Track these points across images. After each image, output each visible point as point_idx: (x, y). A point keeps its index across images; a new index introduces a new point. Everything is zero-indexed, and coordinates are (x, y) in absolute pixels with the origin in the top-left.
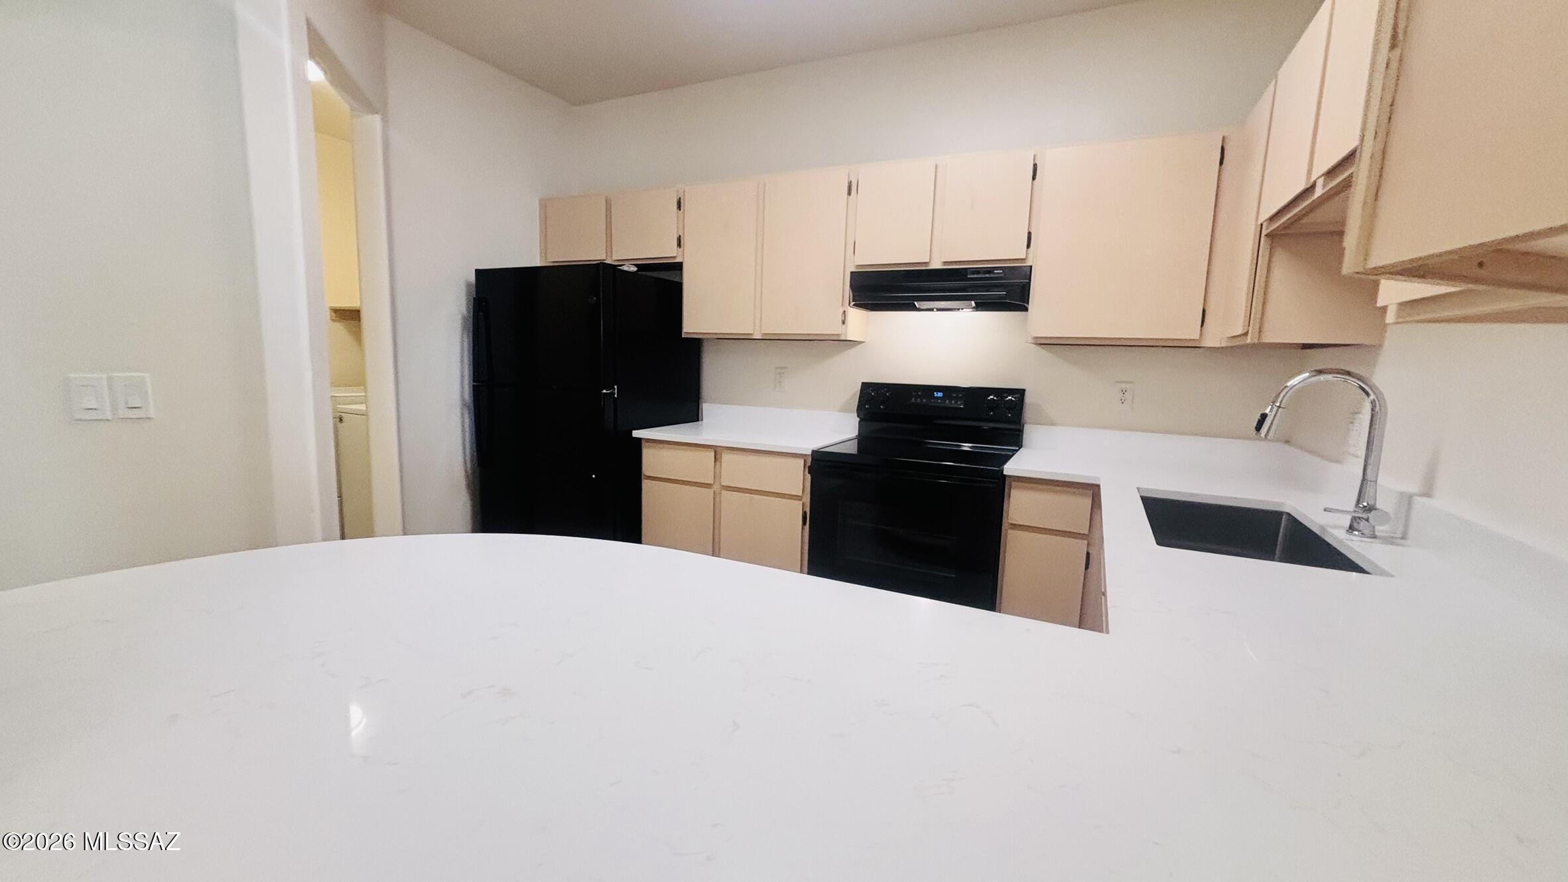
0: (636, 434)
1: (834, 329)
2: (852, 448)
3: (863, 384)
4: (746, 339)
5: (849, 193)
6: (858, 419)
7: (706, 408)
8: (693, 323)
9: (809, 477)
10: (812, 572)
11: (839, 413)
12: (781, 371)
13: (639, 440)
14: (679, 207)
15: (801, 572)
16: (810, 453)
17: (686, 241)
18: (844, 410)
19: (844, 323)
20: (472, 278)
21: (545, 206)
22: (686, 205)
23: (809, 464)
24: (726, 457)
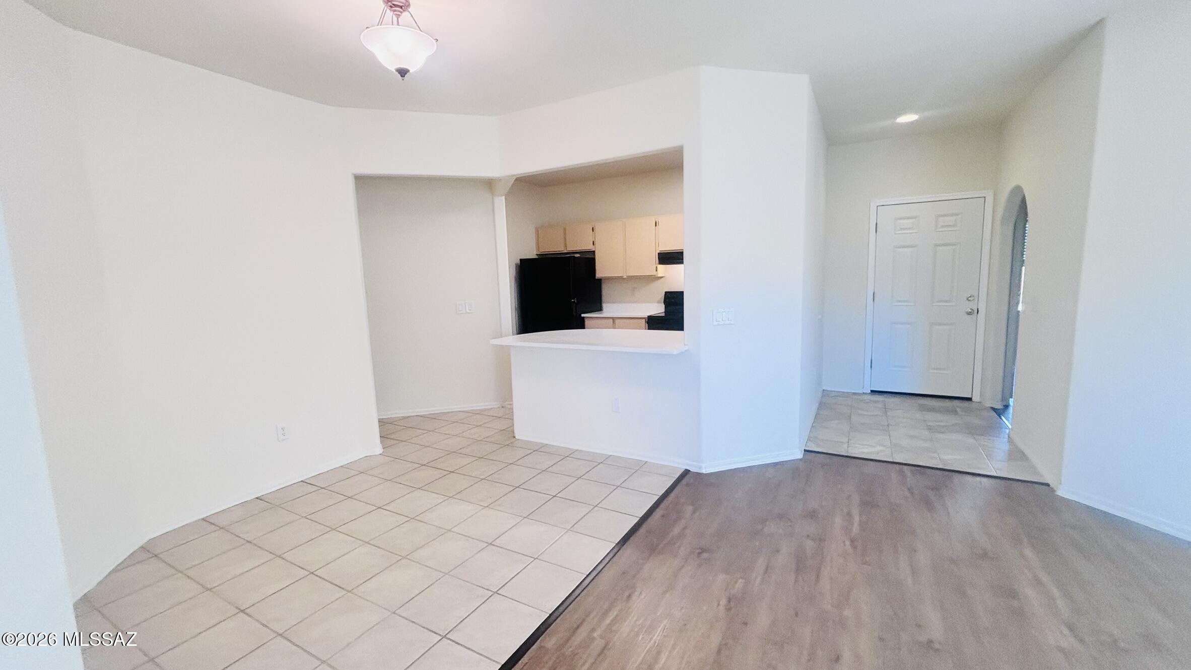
0: (583, 315)
1: (654, 273)
2: (663, 315)
3: (666, 292)
4: (621, 278)
5: (656, 226)
6: (664, 306)
7: (604, 306)
8: (599, 274)
9: (647, 325)
10: (649, 329)
11: (656, 304)
12: (634, 289)
13: (584, 317)
14: (593, 231)
15: (646, 329)
16: (647, 317)
17: (596, 243)
18: (659, 302)
19: (656, 270)
20: (519, 262)
21: (538, 231)
22: (596, 230)
23: (647, 320)
24: (617, 321)
